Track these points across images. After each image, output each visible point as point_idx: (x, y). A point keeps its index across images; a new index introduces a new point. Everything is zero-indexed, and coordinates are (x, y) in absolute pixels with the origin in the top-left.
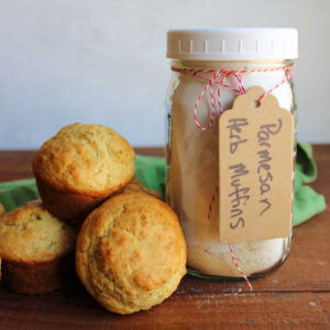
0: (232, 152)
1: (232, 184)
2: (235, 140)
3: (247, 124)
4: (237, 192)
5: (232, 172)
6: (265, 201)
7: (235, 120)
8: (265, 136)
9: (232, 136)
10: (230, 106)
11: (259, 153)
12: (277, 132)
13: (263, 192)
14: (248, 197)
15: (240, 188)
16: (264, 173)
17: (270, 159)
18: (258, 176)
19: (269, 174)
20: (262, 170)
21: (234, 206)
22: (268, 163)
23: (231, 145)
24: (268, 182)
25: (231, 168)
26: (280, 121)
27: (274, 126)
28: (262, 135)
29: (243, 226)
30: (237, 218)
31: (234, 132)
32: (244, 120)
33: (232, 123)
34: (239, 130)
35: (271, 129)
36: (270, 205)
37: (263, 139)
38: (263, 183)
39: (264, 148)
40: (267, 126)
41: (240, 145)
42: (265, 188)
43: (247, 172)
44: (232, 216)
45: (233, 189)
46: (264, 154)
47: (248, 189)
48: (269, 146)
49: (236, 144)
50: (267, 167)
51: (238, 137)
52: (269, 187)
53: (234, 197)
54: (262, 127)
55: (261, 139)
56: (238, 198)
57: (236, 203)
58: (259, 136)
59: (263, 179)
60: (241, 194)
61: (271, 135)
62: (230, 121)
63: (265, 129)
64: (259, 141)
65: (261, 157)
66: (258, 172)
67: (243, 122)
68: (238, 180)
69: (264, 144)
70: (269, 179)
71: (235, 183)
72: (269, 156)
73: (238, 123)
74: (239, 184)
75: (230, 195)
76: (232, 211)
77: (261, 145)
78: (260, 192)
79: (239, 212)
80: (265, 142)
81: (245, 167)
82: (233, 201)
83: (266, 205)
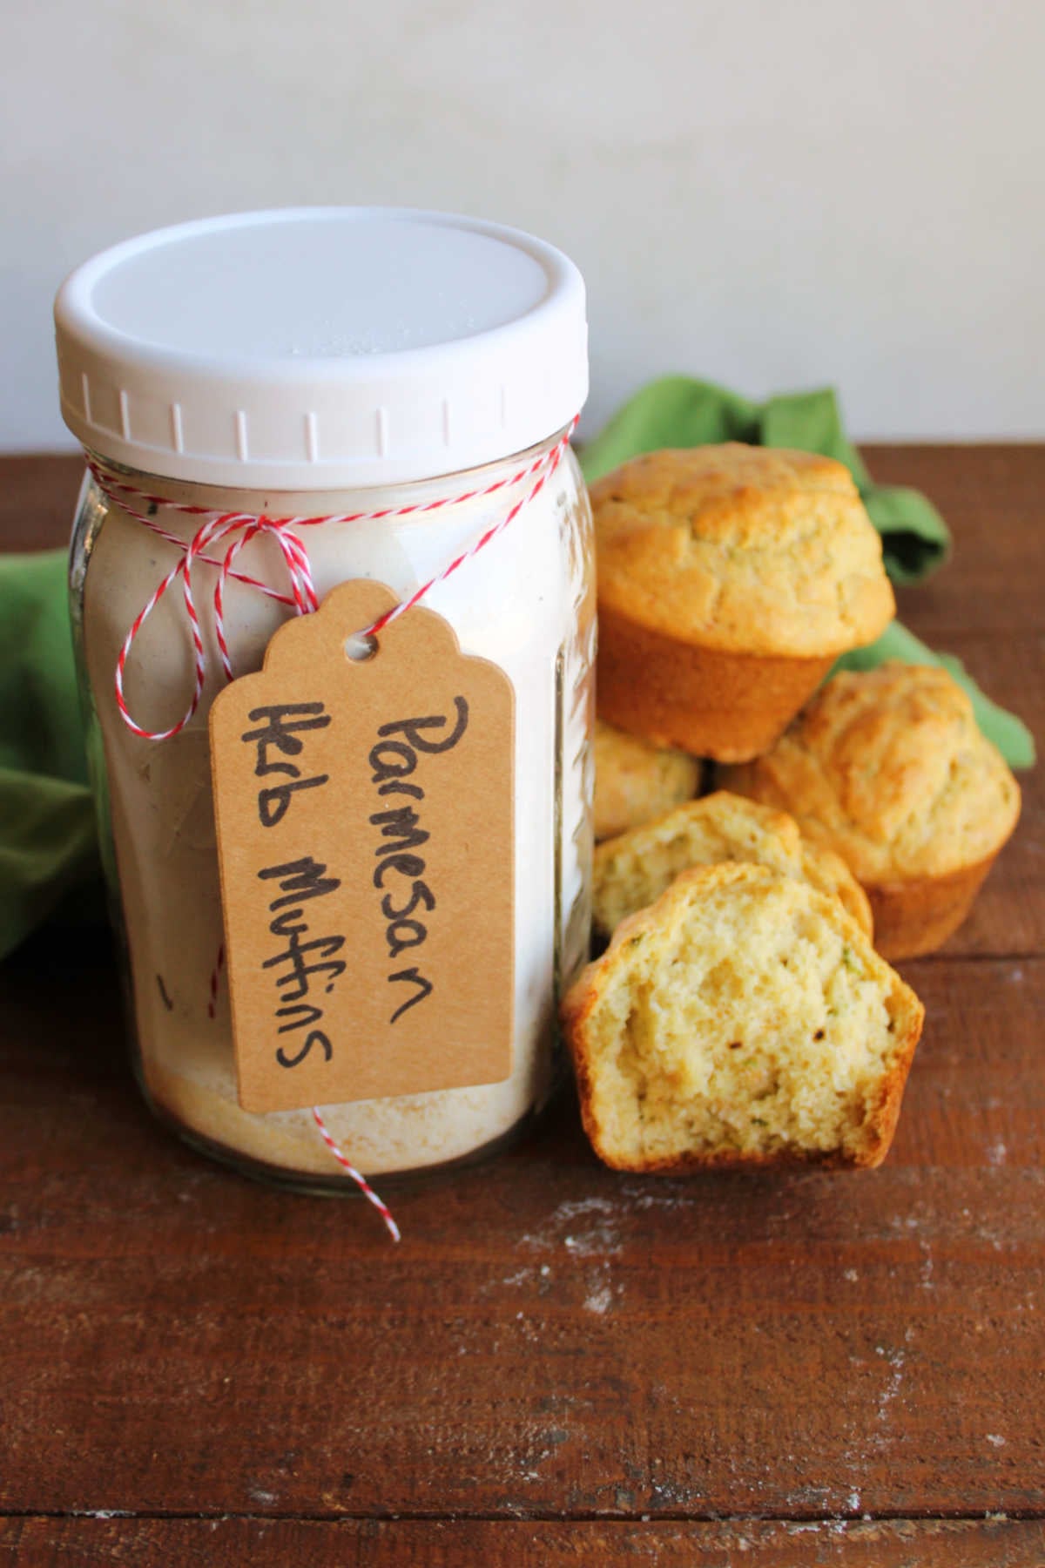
0: (268, 821)
1: (277, 928)
2: (276, 780)
3: (325, 722)
4: (295, 952)
5: (273, 889)
6: (409, 975)
7: (275, 712)
8: (402, 762)
9: (262, 769)
10: (254, 662)
11: (376, 819)
12: (452, 742)
13: (398, 946)
14: (340, 967)
15: (304, 938)
16: (400, 887)
17: (422, 837)
18: (380, 894)
19: (420, 889)
20: (391, 873)
21: (286, 998)
22: (414, 851)
23: (265, 796)
24: (420, 914)
25: (264, 874)
26: (461, 704)
27: (437, 721)
28: (388, 758)
29: (329, 1056)
30: (304, 1032)
31: (275, 754)
32: (319, 707)
33: (265, 722)
34: (294, 747)
35: (429, 735)
36: (428, 988)
37: (398, 771)
38: (399, 918)
39: (395, 802)
40: (408, 726)
41: (297, 797)
42: (405, 934)
43: (334, 884)
44: (282, 1029)
45: (282, 944)
46: (402, 824)
47: (338, 942)
48: (418, 793)
49: (284, 793)
50: (411, 866)
51: (292, 770)
52: (422, 933)
53: (288, 967)
54: (385, 730)
55: (382, 771)
56: (301, 972)
57: (294, 986)
58: (374, 759)
59: (398, 904)
60: (312, 958)
61: (422, 756)
62: (255, 715)
63: (399, 737)
64: (376, 779)
65: (385, 832)
66: (378, 883)
67: (310, 717)
68: (299, 913)
69: (396, 787)
70: (422, 903)
71: (288, 924)
72: (420, 826)
73: (286, 719)
74: (304, 928)
75: (268, 964)
76: (281, 1013)
77: (383, 791)
78: (388, 948)
79: (308, 1014)
80: (403, 780)
81: (321, 869)
82: (282, 981)
83: (416, 989)
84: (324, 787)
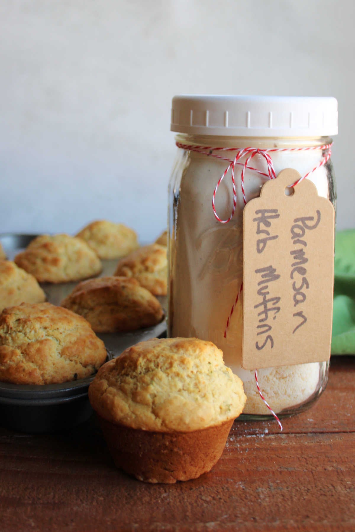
0: (259, 251)
1: (259, 293)
2: (263, 236)
3: (278, 216)
4: (265, 302)
5: (259, 277)
6: (299, 314)
7: (263, 212)
8: (301, 232)
9: (259, 232)
10: (257, 193)
11: (292, 253)
12: (315, 227)
13: (297, 302)
14: (278, 309)
15: (268, 297)
16: (298, 278)
17: (305, 261)
18: (292, 281)
19: (304, 280)
20: (296, 274)
21: (261, 321)
22: (303, 266)
23: (259, 242)
24: (304, 290)
25: (257, 271)
26: (318, 212)
27: (311, 219)
28: (297, 231)
29: (272, 347)
30: (265, 335)
31: (263, 227)
32: (275, 211)
33: (260, 215)
34: (268, 224)
35: (310, 223)
36: (306, 320)
37: (298, 235)
38: (297, 291)
39: (298, 247)
40: (303, 220)
41: (269, 243)
42: (299, 297)
43: (278, 277)
44: (258, 334)
45: (260, 299)
46: (299, 255)
47: (278, 299)
48: (305, 244)
49: (264, 241)
50: (302, 271)
51: (268, 233)
52: (304, 296)
53: (262, 308)
54: (296, 220)
55: (295, 235)
56: (266, 311)
57: (263, 316)
58: (292, 231)
59: (298, 286)
60: (270, 305)
61: (307, 230)
62: (257, 212)
63: (300, 223)
64: (292, 238)
65: (295, 258)
66: (292, 277)
67: (274, 214)
68: (266, 287)
69: (298, 241)
70: (305, 286)
71: (263, 291)
72: (305, 256)
73: (267, 214)
74: (268, 293)
75: (256, 307)
76: (259, 327)
77: (295, 242)
78: (294, 303)
79: (266, 328)
80: (301, 239)
81: (275, 270)
82: (259, 314)
83: (301, 320)
84: (277, 239)
